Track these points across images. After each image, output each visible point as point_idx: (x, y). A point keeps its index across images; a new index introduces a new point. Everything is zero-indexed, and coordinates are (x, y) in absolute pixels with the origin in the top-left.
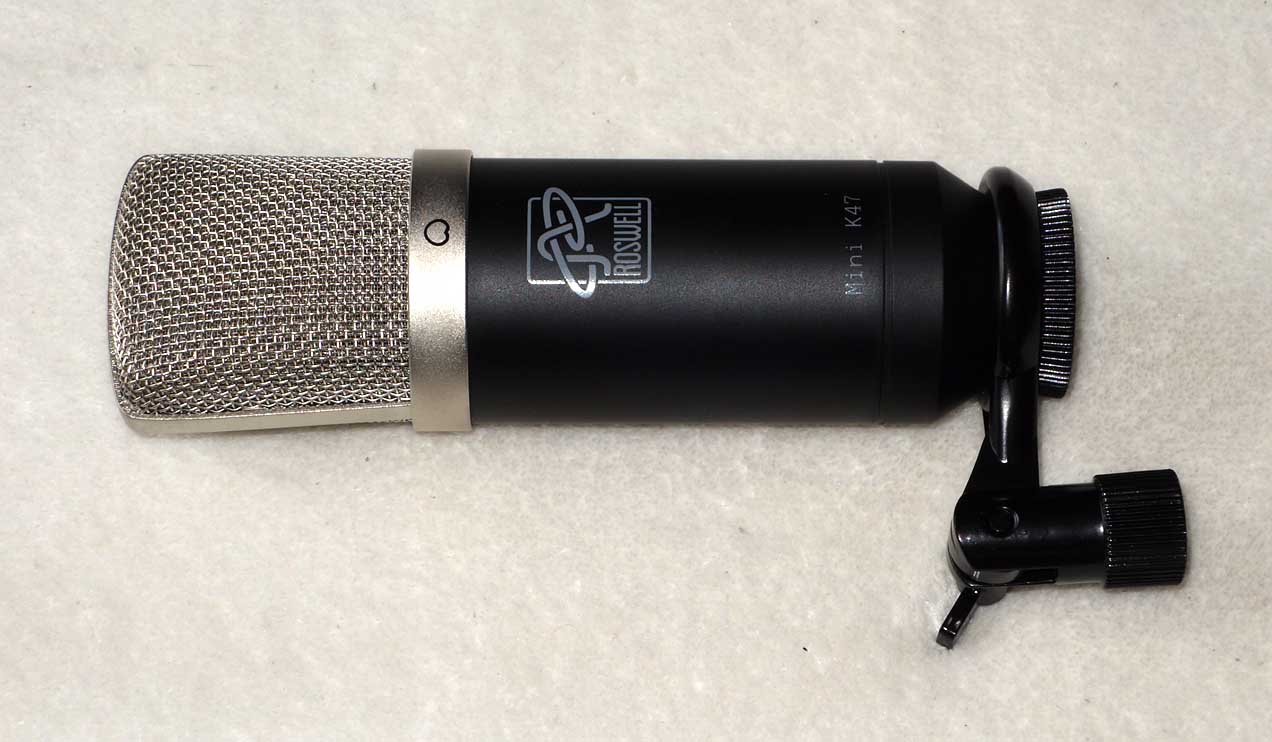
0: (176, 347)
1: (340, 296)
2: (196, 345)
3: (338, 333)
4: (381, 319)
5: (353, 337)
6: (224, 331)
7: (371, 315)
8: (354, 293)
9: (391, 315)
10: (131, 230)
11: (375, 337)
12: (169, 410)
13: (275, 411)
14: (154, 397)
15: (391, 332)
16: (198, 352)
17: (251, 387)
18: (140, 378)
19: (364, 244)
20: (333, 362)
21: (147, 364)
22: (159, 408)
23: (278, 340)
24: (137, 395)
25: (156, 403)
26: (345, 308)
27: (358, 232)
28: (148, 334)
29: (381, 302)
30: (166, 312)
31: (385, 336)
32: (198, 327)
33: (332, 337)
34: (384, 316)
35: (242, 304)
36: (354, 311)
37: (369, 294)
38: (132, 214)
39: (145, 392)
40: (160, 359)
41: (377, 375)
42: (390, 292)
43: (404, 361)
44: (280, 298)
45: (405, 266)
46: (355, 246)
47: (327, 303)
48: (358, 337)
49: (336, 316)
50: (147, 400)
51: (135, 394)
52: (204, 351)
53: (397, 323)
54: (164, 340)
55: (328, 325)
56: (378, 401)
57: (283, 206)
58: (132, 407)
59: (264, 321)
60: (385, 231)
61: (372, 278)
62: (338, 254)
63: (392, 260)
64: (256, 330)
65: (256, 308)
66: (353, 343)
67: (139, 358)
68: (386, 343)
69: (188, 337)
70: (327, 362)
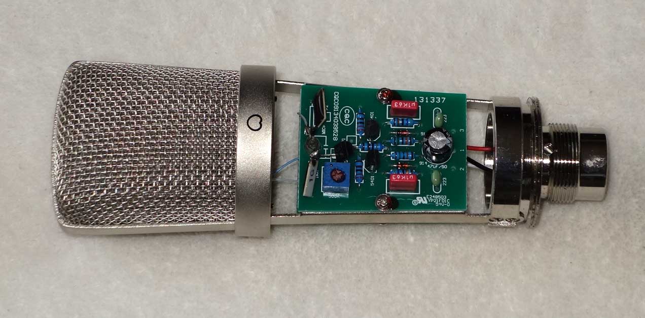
0: (93, 187)
1: (194, 159)
2: (106, 186)
3: (192, 181)
4: (219, 174)
5: (201, 184)
6: (123, 178)
7: (213, 172)
8: (203, 158)
9: (225, 172)
10: (68, 112)
11: (215, 184)
12: (87, 222)
13: (152, 224)
14: (79, 215)
15: (224, 181)
16: (107, 190)
17: (138, 211)
18: (70, 204)
19: (210, 128)
20: (189, 198)
21: (76, 195)
22: (82, 221)
23: (156, 185)
24: (69, 213)
25: (80, 218)
26: (197, 167)
27: (206, 120)
28: (77, 178)
29: (219, 163)
30: (88, 165)
31: (221, 184)
32: (107, 175)
33: (188, 184)
34: (221, 172)
35: (135, 162)
36: (203, 169)
37: (212, 159)
38: (68, 102)
39: (73, 212)
40: (83, 193)
41: (215, 206)
42: (225, 158)
43: (232, 199)
44: (158, 160)
45: (235, 142)
46: (204, 129)
47: (187, 164)
48: (205, 184)
49: (191, 172)
50: (74, 216)
51: (68, 213)
52: (111, 190)
53: (229, 176)
54: (86, 182)
55: (187, 176)
56: (215, 220)
57: (161, 102)
58: (65, 219)
59: (148, 173)
60: (223, 120)
61: (214, 149)
62: (194, 134)
63: (226, 138)
64: (143, 178)
65: (143, 165)
66: (201, 188)
67: (71, 192)
68: (221, 187)
69: (101, 181)
70: (185, 198)
